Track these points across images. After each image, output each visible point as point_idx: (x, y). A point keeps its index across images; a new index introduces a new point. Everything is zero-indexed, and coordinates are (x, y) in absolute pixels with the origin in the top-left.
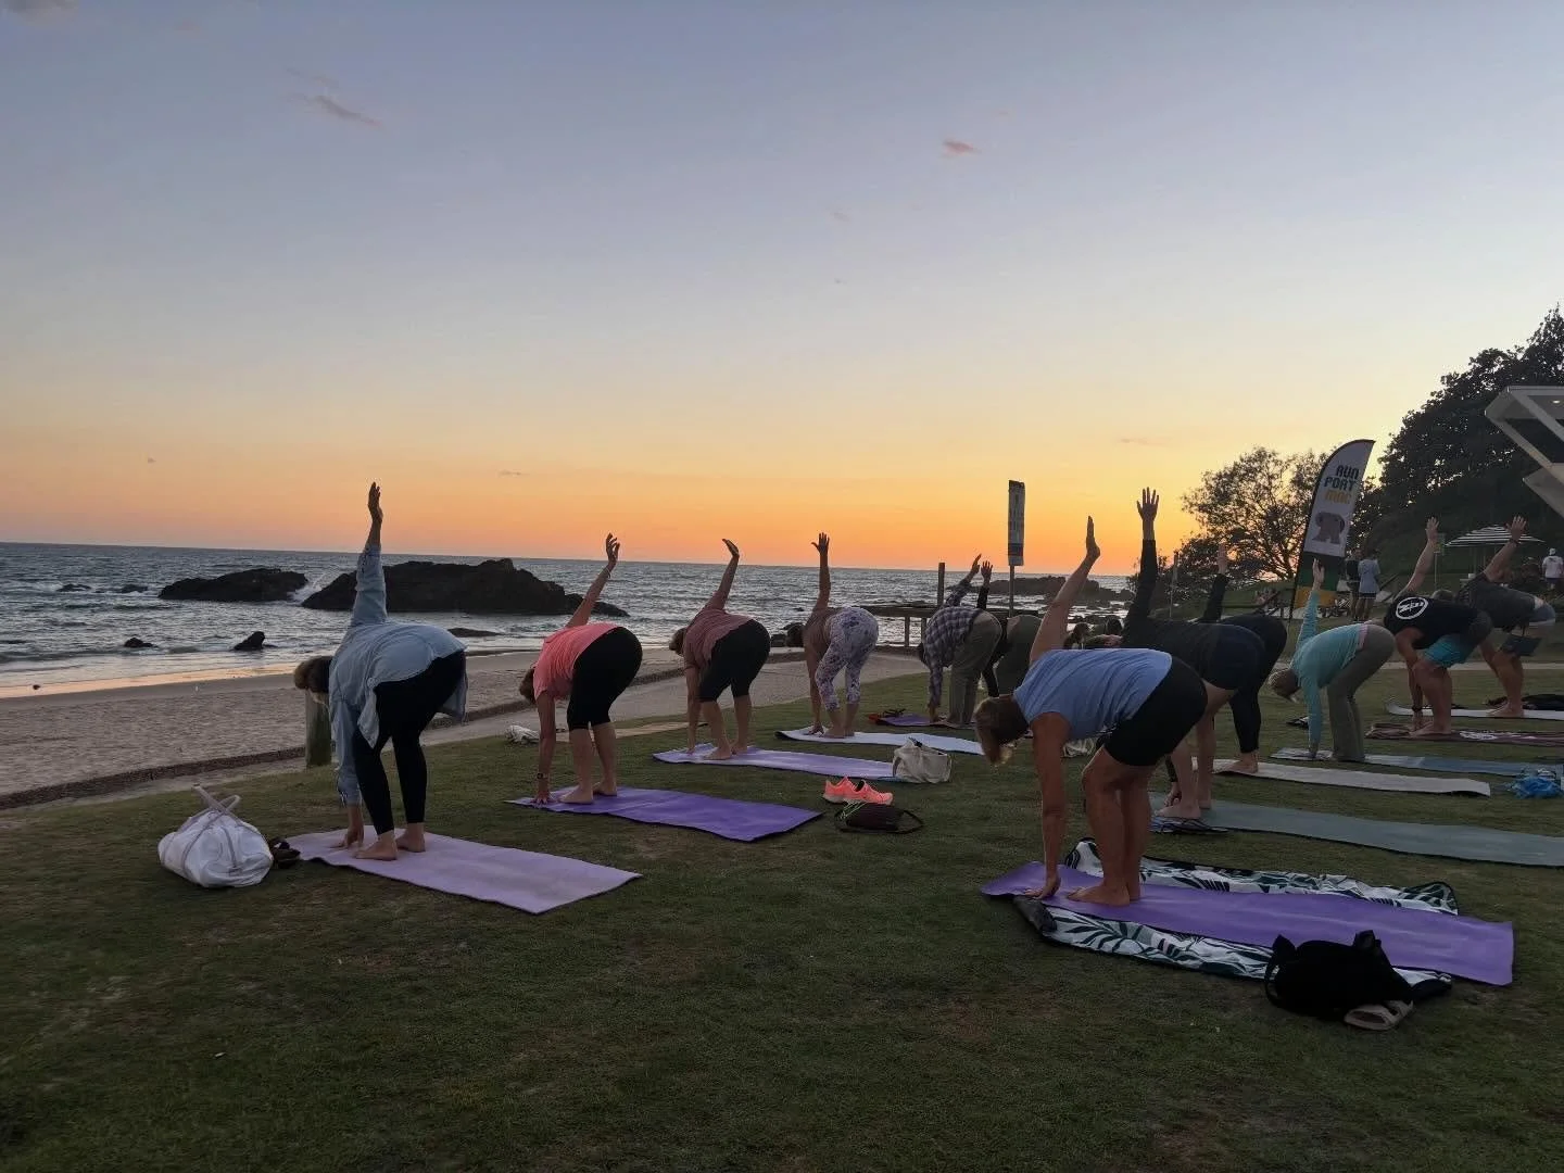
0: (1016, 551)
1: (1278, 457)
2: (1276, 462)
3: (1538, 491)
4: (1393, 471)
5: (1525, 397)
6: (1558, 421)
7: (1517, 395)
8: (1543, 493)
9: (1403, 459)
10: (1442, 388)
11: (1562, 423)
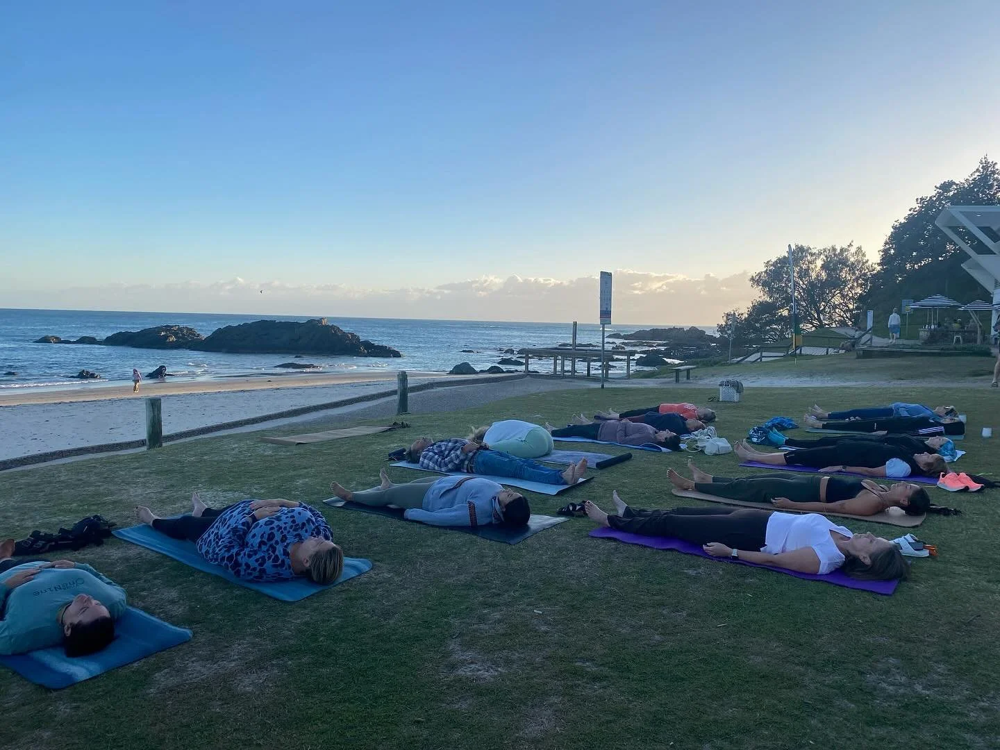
0: (606, 314)
1: (813, 251)
2: (812, 255)
3: (968, 270)
4: (886, 259)
5: (961, 212)
6: (979, 228)
7: (957, 212)
8: (975, 274)
9: (892, 251)
10: (917, 206)
11: (983, 229)
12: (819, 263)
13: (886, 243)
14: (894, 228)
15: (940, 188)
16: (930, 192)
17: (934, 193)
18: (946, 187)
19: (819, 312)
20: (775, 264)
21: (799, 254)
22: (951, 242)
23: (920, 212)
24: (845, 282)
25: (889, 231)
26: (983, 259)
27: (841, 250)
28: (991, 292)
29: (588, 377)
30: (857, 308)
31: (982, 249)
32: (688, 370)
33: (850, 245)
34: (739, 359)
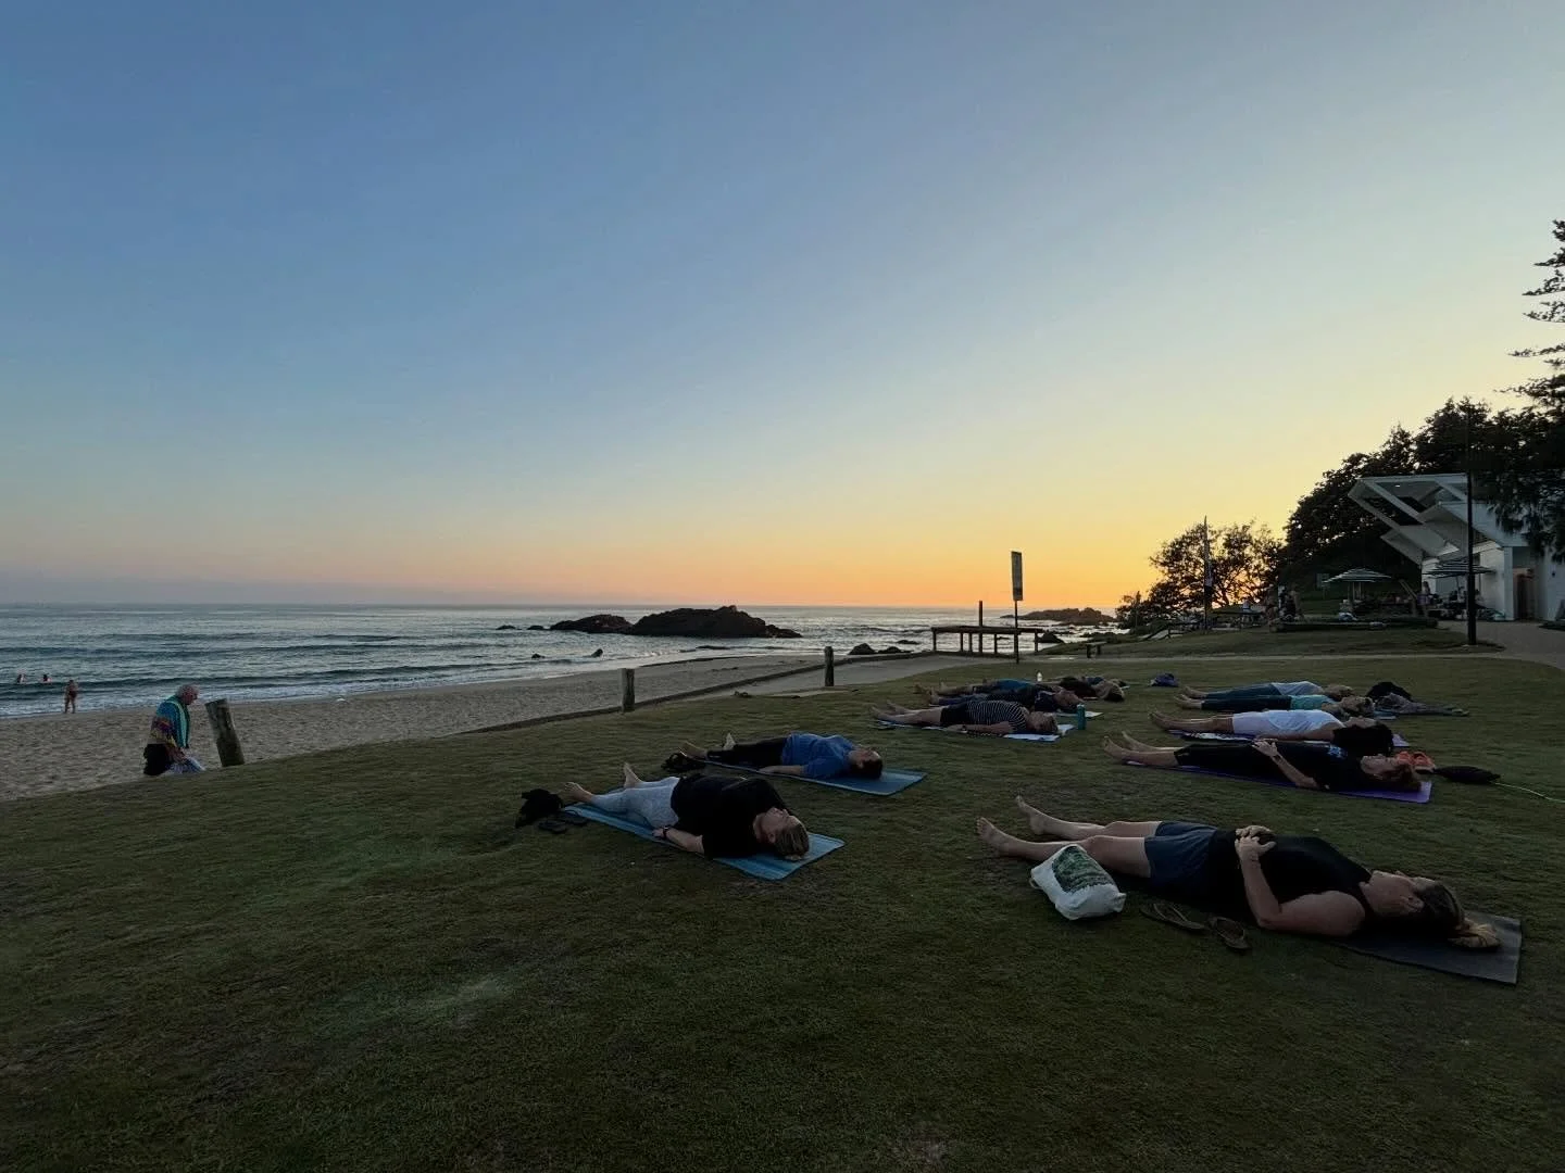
1: (1213, 529)
2: (1212, 532)
3: (1391, 543)
4: (1294, 534)
5: (1378, 484)
6: (1400, 498)
7: (1373, 483)
8: (1397, 546)
9: (1300, 526)
10: (1325, 480)
11: (1404, 499)
12: (1221, 541)
13: (1292, 519)
14: (1300, 503)
15: (1349, 461)
16: (1338, 466)
17: (1342, 467)
18: (1355, 460)
19: (1224, 591)
20: (1173, 545)
21: (1200, 534)
22: (1365, 513)
23: (1328, 487)
24: (1249, 559)
25: (1295, 507)
26: (1407, 531)
27: (1244, 527)
28: (1417, 562)
29: (996, 655)
30: (1265, 585)
31: (1404, 520)
32: (1099, 647)
33: (1252, 522)
34: (1146, 636)
